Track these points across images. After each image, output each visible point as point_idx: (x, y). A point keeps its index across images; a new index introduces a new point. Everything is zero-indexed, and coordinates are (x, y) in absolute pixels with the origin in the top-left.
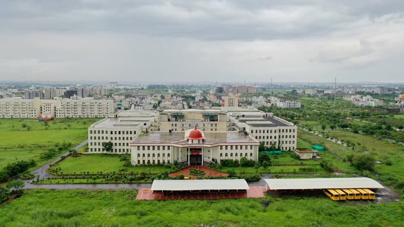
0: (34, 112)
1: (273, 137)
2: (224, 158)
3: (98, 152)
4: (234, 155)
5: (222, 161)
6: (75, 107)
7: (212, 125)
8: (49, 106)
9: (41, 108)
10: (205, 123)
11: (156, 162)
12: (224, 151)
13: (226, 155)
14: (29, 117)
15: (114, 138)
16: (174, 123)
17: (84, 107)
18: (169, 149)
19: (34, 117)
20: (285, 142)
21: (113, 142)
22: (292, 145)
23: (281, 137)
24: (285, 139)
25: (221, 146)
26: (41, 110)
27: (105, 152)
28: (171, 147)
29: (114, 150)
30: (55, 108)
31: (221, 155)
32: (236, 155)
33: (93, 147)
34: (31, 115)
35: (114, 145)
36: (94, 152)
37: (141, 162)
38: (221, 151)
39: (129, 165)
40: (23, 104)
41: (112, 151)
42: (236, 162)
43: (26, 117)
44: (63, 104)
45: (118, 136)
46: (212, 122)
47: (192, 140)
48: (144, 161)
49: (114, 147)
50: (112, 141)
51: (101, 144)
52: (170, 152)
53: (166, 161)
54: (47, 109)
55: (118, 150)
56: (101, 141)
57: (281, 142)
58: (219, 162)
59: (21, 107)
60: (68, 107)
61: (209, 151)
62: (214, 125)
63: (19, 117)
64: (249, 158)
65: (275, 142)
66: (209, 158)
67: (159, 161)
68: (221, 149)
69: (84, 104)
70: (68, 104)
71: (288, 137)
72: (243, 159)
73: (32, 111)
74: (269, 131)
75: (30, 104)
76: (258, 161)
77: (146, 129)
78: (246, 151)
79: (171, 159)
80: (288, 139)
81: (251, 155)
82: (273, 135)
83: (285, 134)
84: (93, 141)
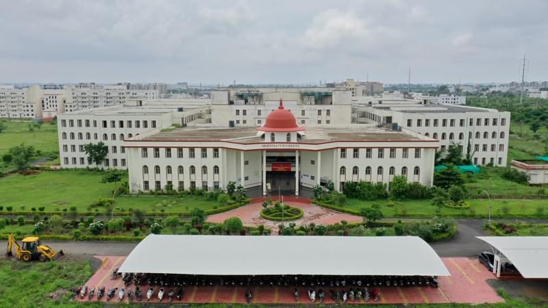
0: (30, 108)
1: (456, 136)
2: (350, 177)
3: (79, 165)
4: (374, 171)
5: (344, 185)
6: (95, 100)
7: (320, 111)
8: (54, 100)
9: (43, 102)
10: (305, 107)
11: (187, 187)
12: (349, 162)
13: (355, 170)
14: (23, 116)
15: (109, 137)
16: (241, 108)
17: (108, 100)
18: (216, 155)
19: (30, 116)
20: (481, 148)
21: (109, 143)
22: (496, 155)
23: (474, 135)
24: (481, 141)
25: (343, 150)
26: (43, 106)
27: (94, 165)
28: (220, 150)
29: (111, 162)
30: (65, 101)
31: (343, 170)
32: (380, 170)
33: (70, 155)
34: (26, 113)
35: (110, 149)
36: (71, 166)
37: (152, 187)
38: (341, 162)
39: (123, 191)
40: (13, 96)
41: (107, 164)
42: (380, 186)
43: (18, 116)
44: (74, 96)
45: (118, 131)
46: (319, 107)
47: (273, 134)
48: (158, 183)
49: (110, 156)
50: (106, 143)
51: (77, 148)
52: (218, 162)
53: (210, 185)
54: (52, 104)
55: (119, 162)
56: (77, 142)
57: (473, 149)
58: (337, 188)
59: (9, 99)
60: (84, 100)
61: (313, 162)
62: (324, 113)
63: (7, 116)
64: (411, 178)
65: (460, 147)
66: (313, 178)
67: (193, 183)
68: (343, 155)
69: (108, 96)
70: (84, 96)
71: (490, 135)
72: (399, 182)
73: (27, 106)
74: (449, 123)
75: (23, 96)
76: (432, 185)
77: (182, 119)
78: (404, 162)
79: (221, 180)
80: (489, 141)
81: (417, 171)
82: (457, 130)
83: (482, 129)
84: (69, 142)
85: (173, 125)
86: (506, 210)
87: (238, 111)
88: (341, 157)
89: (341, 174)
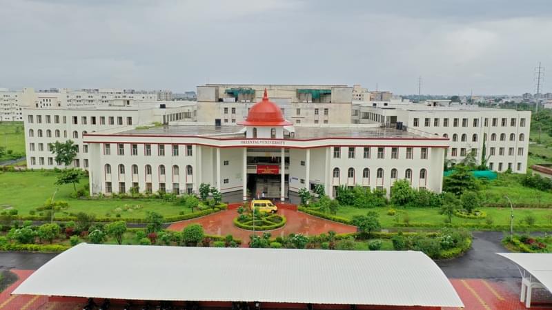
1: (469, 138)
2: (344, 181)
3: (47, 166)
4: (373, 173)
5: (337, 189)
7: (317, 110)
8: (48, 102)
9: (37, 105)
10: (300, 105)
11: (156, 189)
12: (344, 162)
13: (351, 172)
14: (16, 120)
15: (80, 134)
16: (231, 105)
18: (189, 153)
20: (497, 151)
21: (79, 141)
22: (515, 159)
23: (489, 137)
24: (497, 144)
25: (337, 148)
28: (194, 147)
29: (82, 163)
30: (59, 105)
31: (336, 171)
32: (380, 172)
33: (37, 154)
34: (19, 116)
35: (81, 148)
36: (38, 166)
37: (116, 189)
38: (334, 163)
40: (6, 98)
41: (78, 165)
42: (380, 193)
43: (11, 120)
45: (89, 127)
46: (316, 106)
47: (255, 130)
48: (122, 184)
49: (81, 155)
50: (76, 142)
51: (45, 147)
53: (183, 188)
56: (46, 140)
57: (488, 151)
58: (329, 193)
59: (2, 102)
60: (79, 103)
61: (303, 163)
62: (321, 112)
64: (416, 184)
65: (474, 150)
66: (302, 181)
67: (162, 186)
68: (337, 155)
70: (79, 99)
71: (508, 137)
72: (399, 188)
73: (21, 109)
74: (461, 122)
75: (17, 98)
76: (441, 192)
77: (164, 116)
78: (409, 164)
79: (195, 182)
80: (507, 144)
81: (423, 174)
82: (470, 130)
83: (499, 130)
84: (36, 140)
85: (153, 123)
86: (530, 221)
87: (226, 109)
88: (335, 156)
89: (334, 176)
